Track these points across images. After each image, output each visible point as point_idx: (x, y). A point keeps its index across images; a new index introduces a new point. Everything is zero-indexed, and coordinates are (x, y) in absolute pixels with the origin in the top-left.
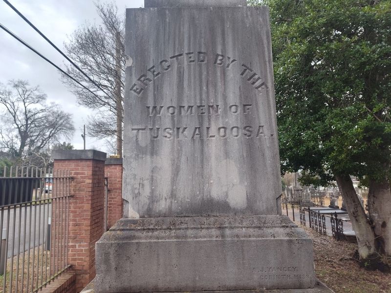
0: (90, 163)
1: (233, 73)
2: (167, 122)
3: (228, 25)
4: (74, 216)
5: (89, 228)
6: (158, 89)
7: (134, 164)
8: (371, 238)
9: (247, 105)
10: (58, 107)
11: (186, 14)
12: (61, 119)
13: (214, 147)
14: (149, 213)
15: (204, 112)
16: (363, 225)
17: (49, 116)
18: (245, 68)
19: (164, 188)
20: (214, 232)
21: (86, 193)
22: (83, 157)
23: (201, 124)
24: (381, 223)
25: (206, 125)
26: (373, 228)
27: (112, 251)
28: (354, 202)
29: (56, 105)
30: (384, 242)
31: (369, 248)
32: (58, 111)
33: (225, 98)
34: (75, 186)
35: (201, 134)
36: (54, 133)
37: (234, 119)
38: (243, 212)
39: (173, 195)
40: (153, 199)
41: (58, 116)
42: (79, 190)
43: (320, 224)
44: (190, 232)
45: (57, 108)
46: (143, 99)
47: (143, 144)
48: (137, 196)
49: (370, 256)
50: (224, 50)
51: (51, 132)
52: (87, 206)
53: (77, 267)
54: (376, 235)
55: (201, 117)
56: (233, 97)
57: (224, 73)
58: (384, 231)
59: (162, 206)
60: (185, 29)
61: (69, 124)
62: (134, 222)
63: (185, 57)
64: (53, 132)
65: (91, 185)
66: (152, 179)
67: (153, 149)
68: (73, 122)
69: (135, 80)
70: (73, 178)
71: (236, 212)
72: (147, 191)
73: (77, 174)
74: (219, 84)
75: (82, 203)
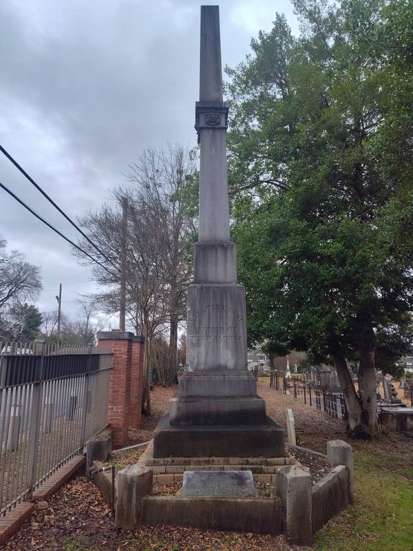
0: (126, 342)
1: (230, 314)
2: (204, 334)
3: (228, 294)
4: (113, 385)
5: (125, 394)
6: (200, 320)
7: (191, 351)
8: (359, 412)
9: (235, 327)
10: (20, 257)
11: (211, 289)
12: (24, 273)
13: (222, 344)
14: (196, 370)
15: (218, 330)
16: (352, 401)
17: (8, 268)
18: (235, 312)
19: (202, 360)
20: (222, 377)
21: (122, 366)
22: (121, 337)
23: (217, 335)
24: (366, 398)
25: (219, 335)
26: (361, 403)
27: (185, 383)
28: (346, 379)
29: (19, 255)
30: (368, 416)
31: (356, 420)
32: (21, 263)
33: (227, 324)
34: (114, 361)
35: (217, 339)
36: (14, 292)
37: (230, 333)
38: (232, 370)
39: (206, 363)
40: (198, 364)
41: (22, 269)
42: (117, 364)
43: (332, 406)
44: (213, 377)
45: (21, 259)
46: (194, 324)
47: (194, 342)
48: (192, 363)
49: (357, 427)
50: (226, 304)
51: (10, 290)
52: (123, 377)
53: (114, 426)
54: (362, 409)
55: (217, 332)
56: (230, 324)
57: (226, 314)
58: (369, 406)
59: (202, 367)
60: (211, 295)
61: (34, 279)
62: (191, 373)
63: (211, 307)
64: (13, 290)
65: (126, 360)
66: (198, 357)
67: (198, 345)
68: (40, 278)
69: (191, 317)
70: (112, 354)
71: (230, 370)
72: (196, 361)
73: (115, 350)
74: (225, 319)
75: (119, 374)
